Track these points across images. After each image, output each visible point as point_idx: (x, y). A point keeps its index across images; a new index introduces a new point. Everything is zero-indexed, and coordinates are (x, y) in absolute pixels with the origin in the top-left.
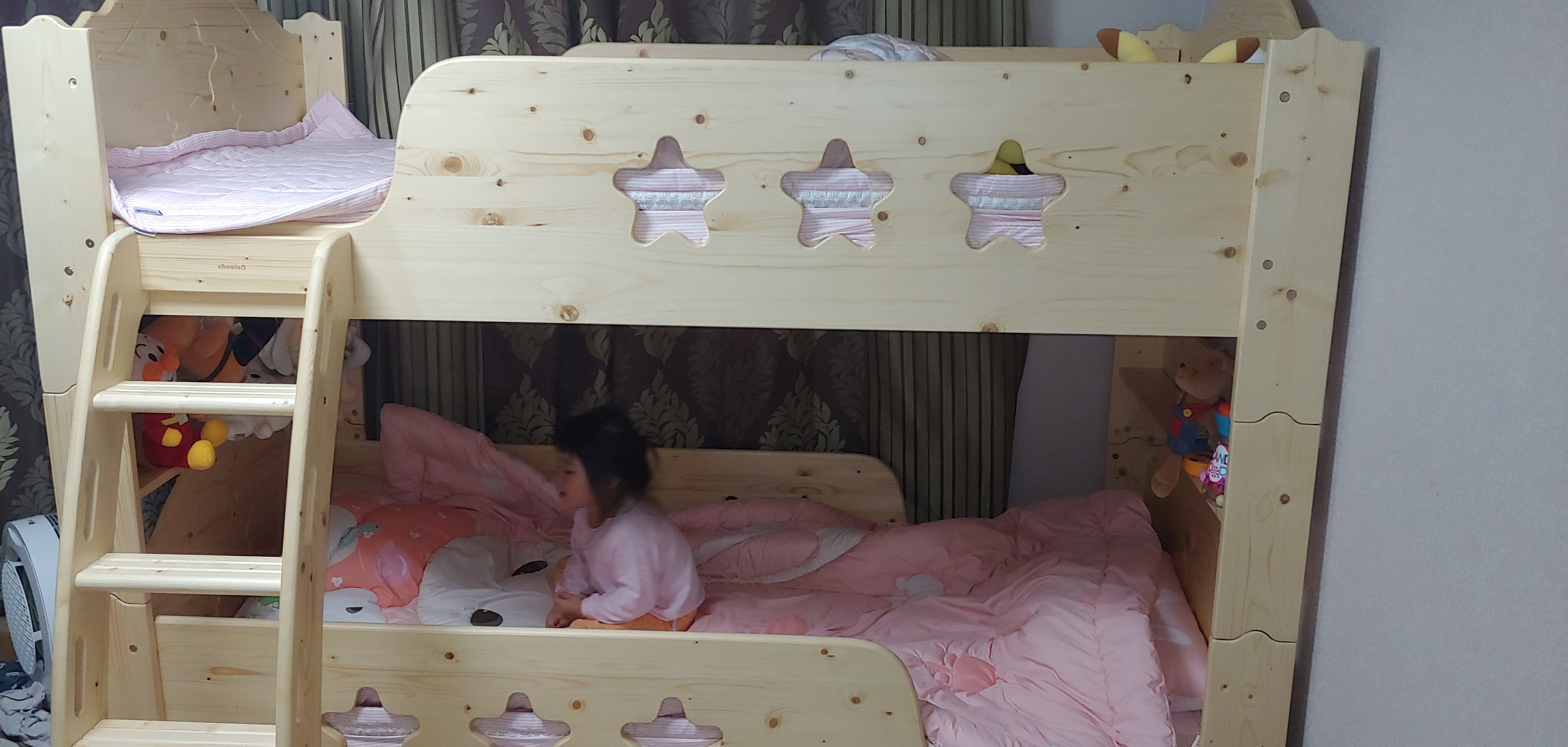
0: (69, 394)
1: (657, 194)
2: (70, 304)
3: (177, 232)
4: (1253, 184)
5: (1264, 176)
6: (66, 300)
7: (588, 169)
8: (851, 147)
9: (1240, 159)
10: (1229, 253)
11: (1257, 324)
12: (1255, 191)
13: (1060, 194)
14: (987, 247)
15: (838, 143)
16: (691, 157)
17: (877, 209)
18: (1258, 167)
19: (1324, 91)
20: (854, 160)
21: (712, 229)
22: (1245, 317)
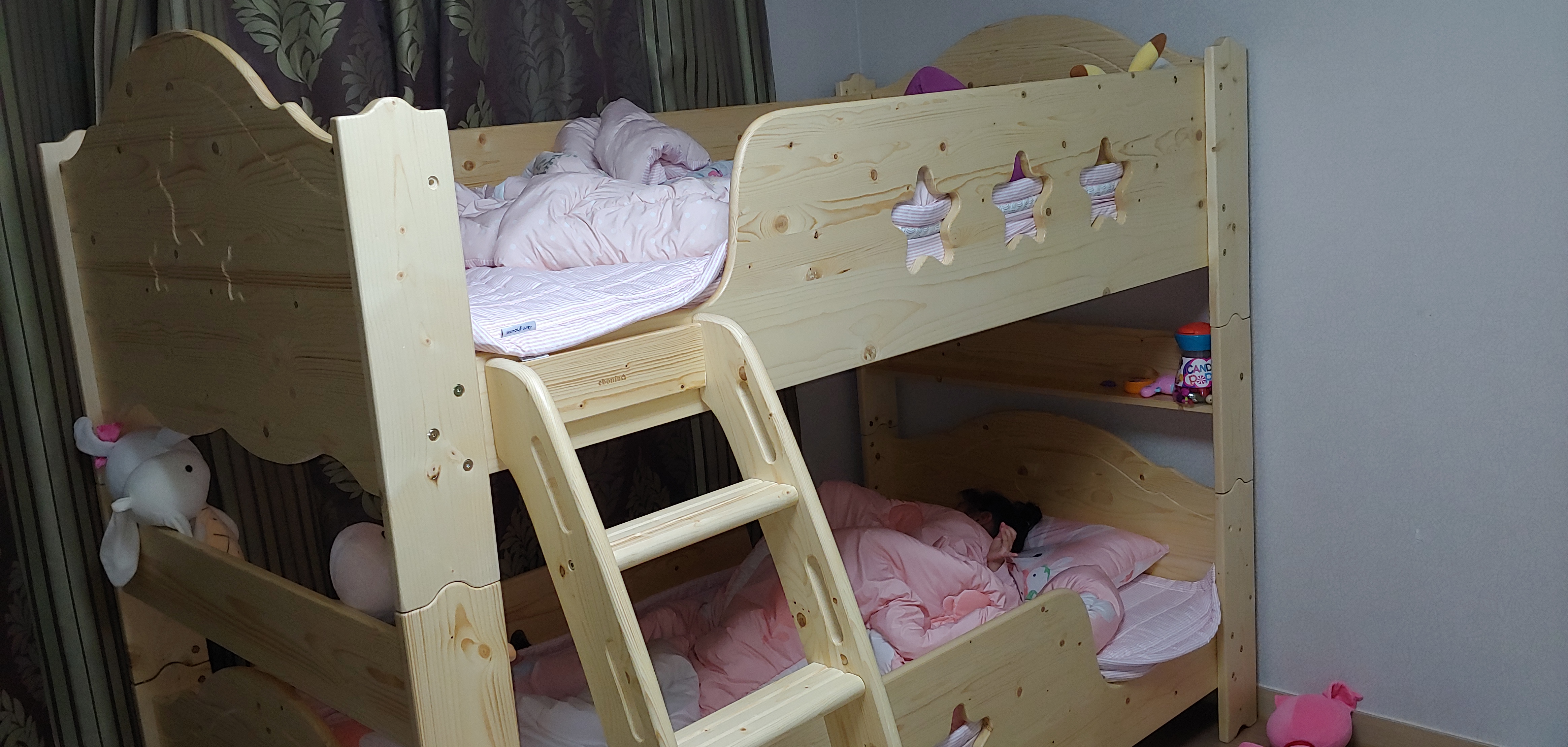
0: (438, 602)
2: (436, 480)
4: (1209, 151)
5: (1217, 145)
6: (431, 475)
7: (875, 209)
8: (1027, 157)
9: (1199, 136)
10: (1200, 204)
11: (1222, 252)
12: (1211, 156)
13: (1121, 177)
14: (1098, 226)
15: (1020, 154)
16: (939, 183)
17: (1044, 207)
18: (1211, 139)
19: (1235, 81)
20: (1029, 167)
21: (954, 247)
22: (1214, 249)
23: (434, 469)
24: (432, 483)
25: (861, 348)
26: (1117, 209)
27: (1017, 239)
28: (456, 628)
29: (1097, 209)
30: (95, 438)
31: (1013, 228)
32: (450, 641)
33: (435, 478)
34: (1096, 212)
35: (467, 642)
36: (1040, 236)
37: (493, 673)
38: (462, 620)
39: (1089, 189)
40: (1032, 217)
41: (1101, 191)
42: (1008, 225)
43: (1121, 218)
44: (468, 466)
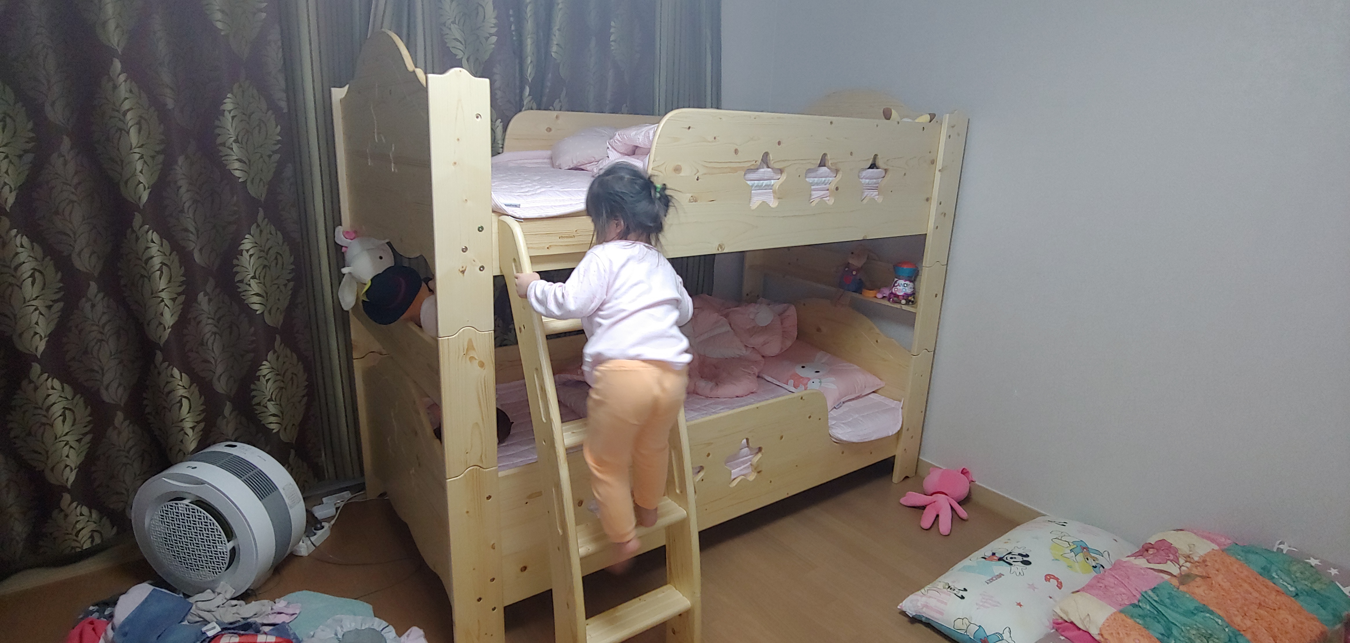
0: (458, 335)
1: (756, 182)
2: (463, 273)
3: (540, 217)
4: (937, 171)
5: (942, 168)
6: (461, 270)
7: (735, 170)
8: (829, 157)
9: (933, 162)
10: (927, 200)
11: (936, 227)
12: (938, 174)
13: (884, 177)
14: (865, 201)
15: (825, 155)
16: (775, 162)
17: (835, 186)
18: (939, 165)
19: (959, 135)
20: (829, 163)
21: (779, 198)
22: (931, 225)
23: (463, 267)
24: (461, 274)
25: (717, 244)
26: (878, 195)
27: (817, 200)
28: (467, 350)
29: (866, 193)
30: (342, 236)
31: (816, 194)
32: (463, 356)
33: (463, 272)
34: (866, 194)
35: (472, 358)
36: (830, 201)
37: (485, 377)
38: (470, 347)
39: (863, 181)
40: (828, 190)
41: (870, 183)
42: (813, 193)
43: (879, 199)
44: (482, 269)
